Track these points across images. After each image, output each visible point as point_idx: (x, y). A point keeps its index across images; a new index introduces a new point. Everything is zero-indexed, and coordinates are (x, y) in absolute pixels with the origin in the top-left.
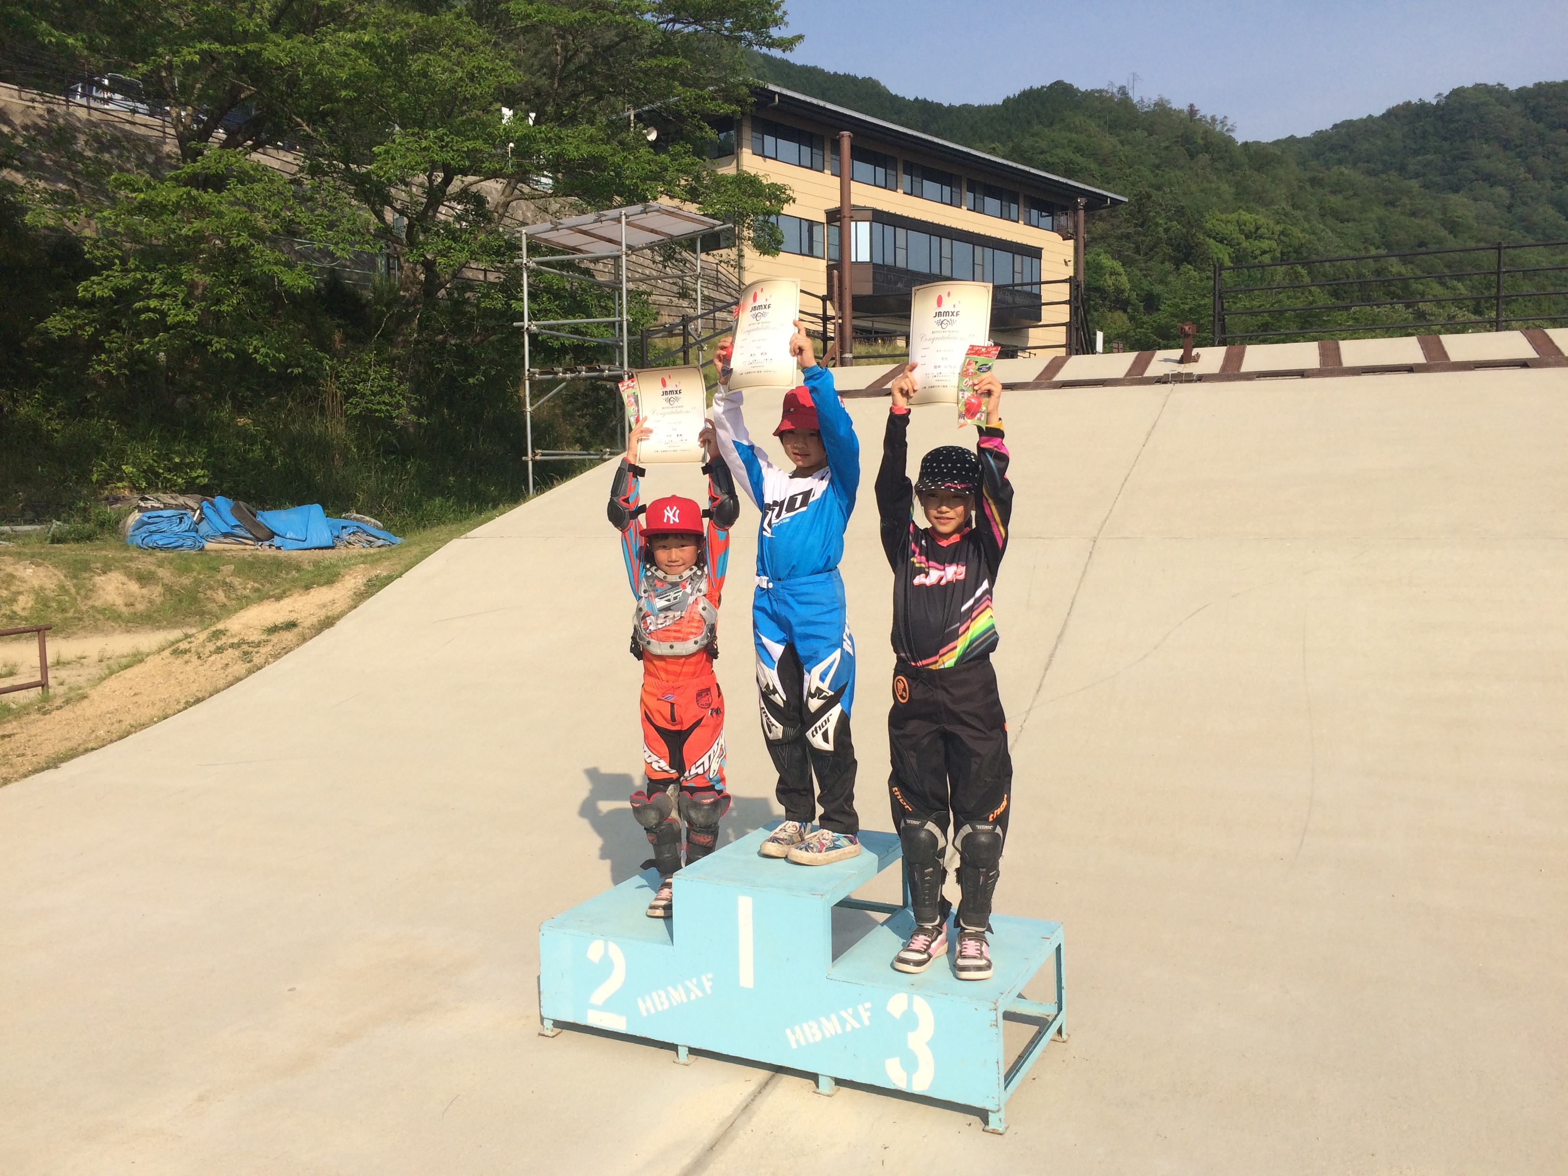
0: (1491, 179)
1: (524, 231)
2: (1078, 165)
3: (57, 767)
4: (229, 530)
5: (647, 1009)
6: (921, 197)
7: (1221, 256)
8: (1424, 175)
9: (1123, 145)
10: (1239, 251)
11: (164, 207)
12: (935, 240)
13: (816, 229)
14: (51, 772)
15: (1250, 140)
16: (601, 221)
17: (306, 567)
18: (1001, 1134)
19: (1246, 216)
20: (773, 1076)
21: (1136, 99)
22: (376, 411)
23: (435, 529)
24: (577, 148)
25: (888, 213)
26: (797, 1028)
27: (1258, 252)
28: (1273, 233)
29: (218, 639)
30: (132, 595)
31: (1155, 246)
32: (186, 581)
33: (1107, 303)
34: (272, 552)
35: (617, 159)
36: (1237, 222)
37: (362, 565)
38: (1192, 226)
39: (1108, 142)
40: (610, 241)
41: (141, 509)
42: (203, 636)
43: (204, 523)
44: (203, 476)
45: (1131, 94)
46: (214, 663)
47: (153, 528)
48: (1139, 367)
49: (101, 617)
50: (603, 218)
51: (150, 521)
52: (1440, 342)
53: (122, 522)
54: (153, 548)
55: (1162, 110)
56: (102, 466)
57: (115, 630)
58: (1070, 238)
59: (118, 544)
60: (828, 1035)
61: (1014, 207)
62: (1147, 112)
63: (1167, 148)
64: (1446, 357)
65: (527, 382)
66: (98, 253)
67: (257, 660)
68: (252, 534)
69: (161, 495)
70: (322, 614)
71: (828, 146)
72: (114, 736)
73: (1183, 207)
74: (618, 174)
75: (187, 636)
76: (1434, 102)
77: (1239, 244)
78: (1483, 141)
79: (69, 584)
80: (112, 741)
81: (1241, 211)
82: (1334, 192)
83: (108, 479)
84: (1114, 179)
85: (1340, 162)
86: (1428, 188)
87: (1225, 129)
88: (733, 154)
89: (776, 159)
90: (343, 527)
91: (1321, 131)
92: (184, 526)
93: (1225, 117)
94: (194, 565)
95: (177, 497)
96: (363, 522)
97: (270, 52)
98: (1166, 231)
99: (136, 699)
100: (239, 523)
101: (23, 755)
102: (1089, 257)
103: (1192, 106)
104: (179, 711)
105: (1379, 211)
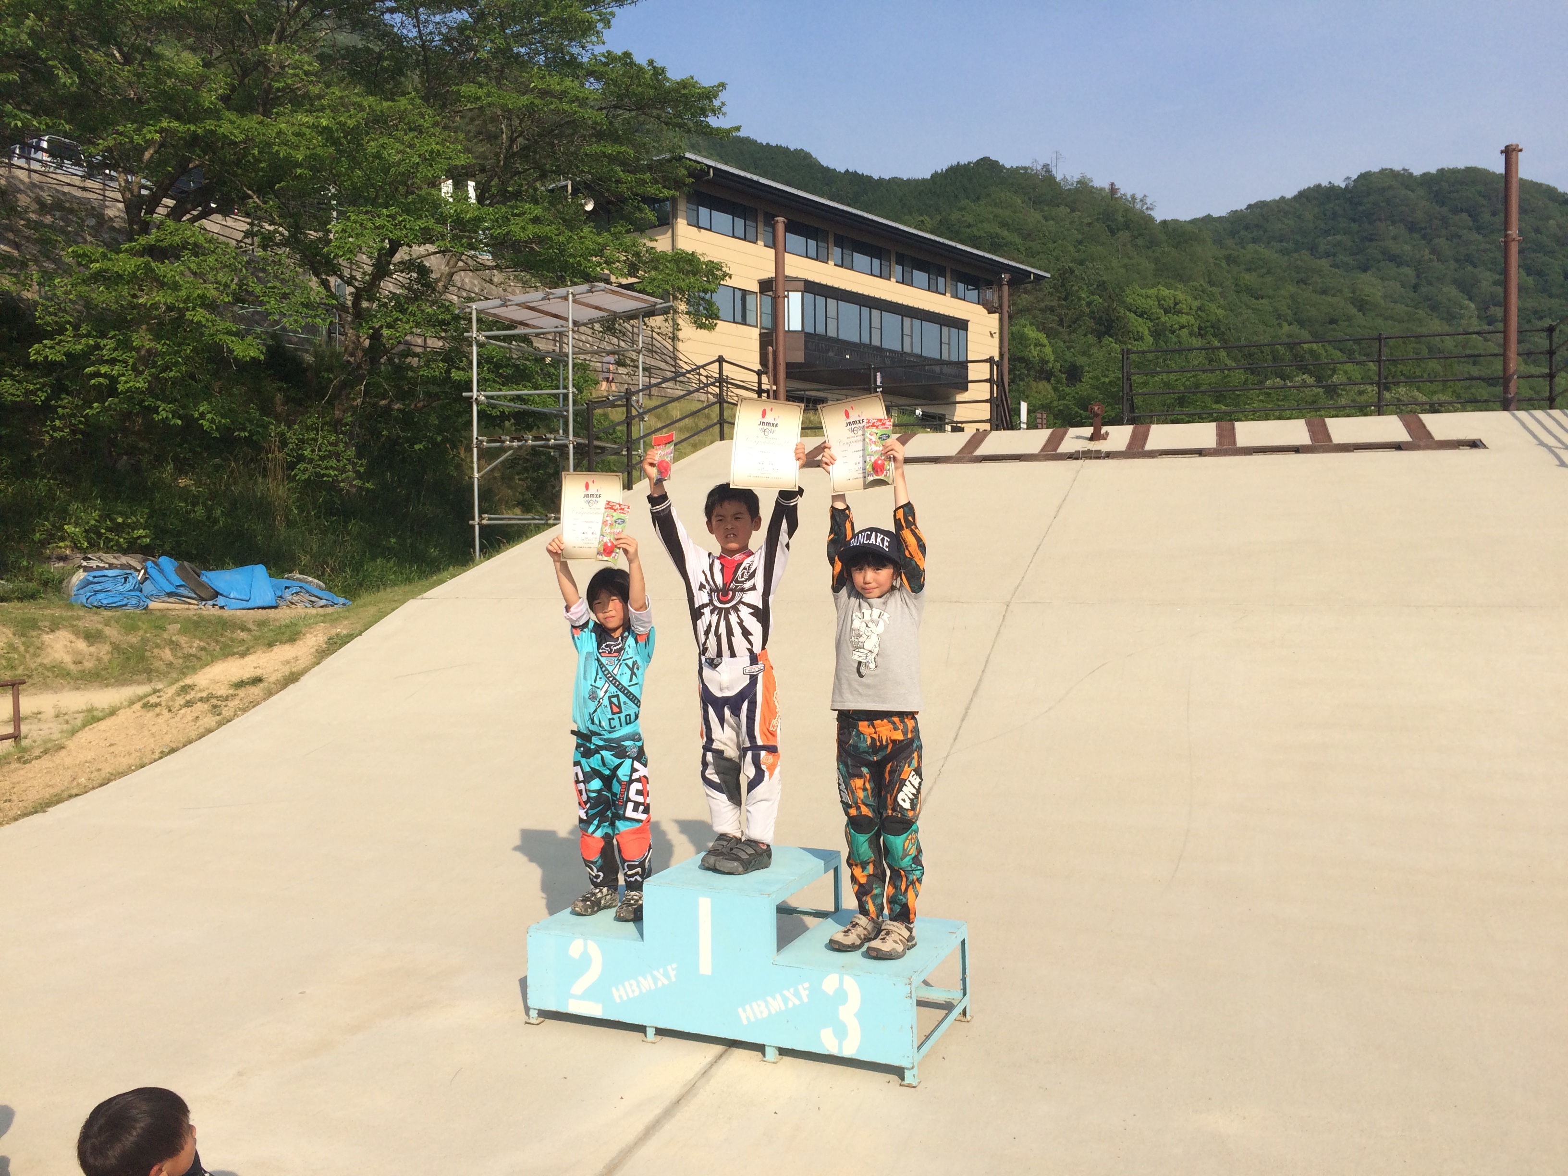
0: (1396, 259)
1: (474, 307)
2: (1003, 238)
3: (45, 812)
4: (173, 589)
5: (620, 997)
6: (852, 269)
7: (1140, 329)
8: (1334, 255)
9: (1047, 220)
10: (1158, 325)
11: (120, 277)
12: (865, 311)
13: (749, 298)
14: (40, 815)
15: (1169, 218)
16: (549, 299)
17: (251, 626)
18: (914, 1087)
19: (1165, 292)
20: (726, 1050)
21: (1059, 178)
22: (324, 475)
23: (389, 590)
24: (524, 229)
25: (819, 285)
26: (747, 1007)
27: (1177, 326)
28: (1191, 309)
29: (187, 693)
30: (79, 653)
31: (1077, 319)
32: (134, 639)
33: (1032, 373)
34: (216, 612)
35: (561, 239)
36: (1157, 297)
37: (322, 624)
38: (1113, 301)
39: (1034, 217)
40: (556, 316)
41: (86, 569)
42: (171, 691)
43: (148, 582)
44: (144, 537)
45: (1054, 172)
46: (184, 716)
47: (97, 587)
48: (1054, 442)
49: (50, 674)
50: (551, 296)
51: (96, 580)
52: (1324, 425)
53: (66, 581)
54: (98, 607)
55: (1084, 188)
56: (44, 525)
57: (63, 687)
58: (995, 312)
59: (61, 602)
60: (773, 1012)
61: (941, 280)
62: (1069, 190)
63: (1089, 224)
64: (1330, 440)
65: (475, 450)
66: (49, 319)
67: (226, 713)
68: (196, 593)
69: (105, 556)
70: (286, 670)
71: (761, 218)
72: (95, 784)
73: (1104, 282)
74: (562, 252)
75: (155, 691)
76: (1343, 185)
77: (1159, 318)
78: (1389, 223)
79: (17, 642)
80: (93, 788)
81: (1160, 286)
82: (1249, 270)
83: (51, 538)
84: (1039, 253)
85: (1254, 241)
86: (1338, 267)
87: (1145, 207)
88: (668, 224)
89: (710, 230)
90: (286, 588)
91: (1236, 211)
92: (128, 586)
93: (1145, 196)
94: (140, 623)
95: (120, 557)
96: (306, 582)
97: (225, 128)
98: (1089, 304)
99: (112, 749)
100: (183, 583)
101: (10, 800)
102: (1014, 329)
103: (1112, 184)
104: (155, 761)
105: (1292, 289)
